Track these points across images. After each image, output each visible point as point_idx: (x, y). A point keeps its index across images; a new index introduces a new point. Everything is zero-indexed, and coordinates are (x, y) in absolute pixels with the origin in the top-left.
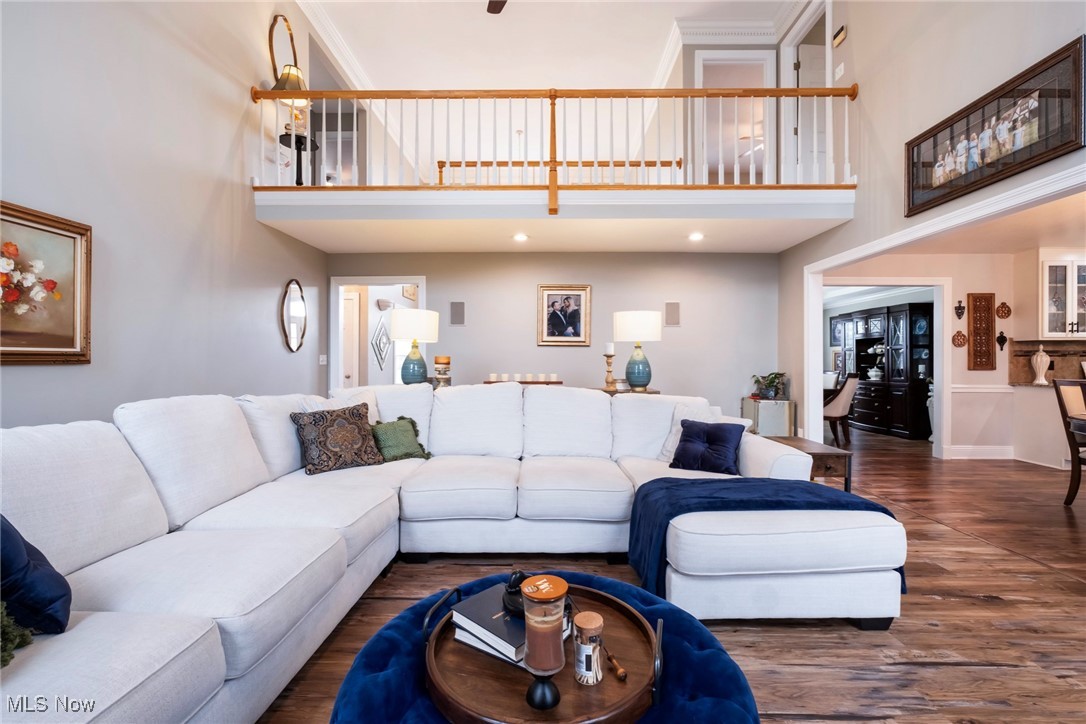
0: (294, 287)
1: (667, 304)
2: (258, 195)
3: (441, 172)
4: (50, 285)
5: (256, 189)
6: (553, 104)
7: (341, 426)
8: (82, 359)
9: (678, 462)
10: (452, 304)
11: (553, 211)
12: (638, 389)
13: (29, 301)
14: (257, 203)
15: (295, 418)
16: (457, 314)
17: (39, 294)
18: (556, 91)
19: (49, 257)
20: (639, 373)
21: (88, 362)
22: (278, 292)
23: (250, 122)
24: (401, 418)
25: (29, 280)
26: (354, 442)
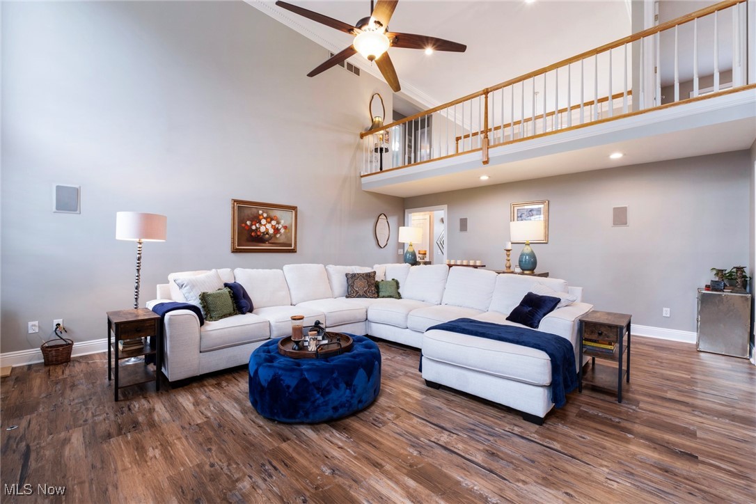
0: (383, 217)
1: (614, 209)
2: (363, 179)
3: (457, 143)
4: (285, 228)
5: (362, 177)
6: (486, 98)
7: (361, 280)
8: (294, 251)
9: (512, 318)
10: (461, 219)
11: (486, 162)
12: (526, 272)
13: (280, 233)
14: (363, 183)
15: (347, 275)
16: (464, 224)
17: (282, 231)
18: (487, 89)
19: (285, 218)
20: (525, 261)
21: (296, 252)
22: (374, 221)
23: (359, 148)
24: (393, 279)
25: (280, 226)
26: (364, 287)
